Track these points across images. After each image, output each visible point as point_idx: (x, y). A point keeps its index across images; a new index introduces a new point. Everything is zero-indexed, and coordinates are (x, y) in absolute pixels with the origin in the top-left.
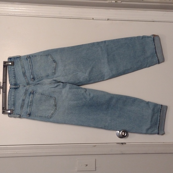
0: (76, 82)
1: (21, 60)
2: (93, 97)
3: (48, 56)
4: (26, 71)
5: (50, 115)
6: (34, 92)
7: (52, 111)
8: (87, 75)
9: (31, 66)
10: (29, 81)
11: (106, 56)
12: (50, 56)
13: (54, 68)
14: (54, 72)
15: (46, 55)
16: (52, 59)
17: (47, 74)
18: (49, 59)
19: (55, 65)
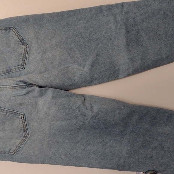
0: (66, 84)
2: (98, 113)
3: (9, 31)
5: (14, 148)
7: (19, 141)
8: (86, 69)
11: (123, 32)
12: (14, 30)
13: (22, 55)
14: (23, 64)
15: (6, 29)
16: (18, 37)
17: (8, 69)
18: (12, 37)
19: (23, 49)
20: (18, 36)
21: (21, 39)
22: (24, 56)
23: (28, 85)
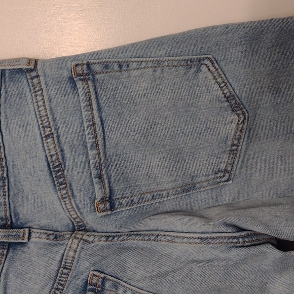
1: (37, 90)
3: (199, 70)
4: (68, 155)
6: (108, 285)
9: (99, 129)
10: (84, 211)
12: (212, 68)
13: (230, 143)
14: (229, 169)
15: (189, 63)
16: (221, 88)
17: (188, 181)
18: (204, 89)
19: (234, 125)
20: (222, 85)
21: (228, 95)
22: (233, 145)
23: (247, 236)
